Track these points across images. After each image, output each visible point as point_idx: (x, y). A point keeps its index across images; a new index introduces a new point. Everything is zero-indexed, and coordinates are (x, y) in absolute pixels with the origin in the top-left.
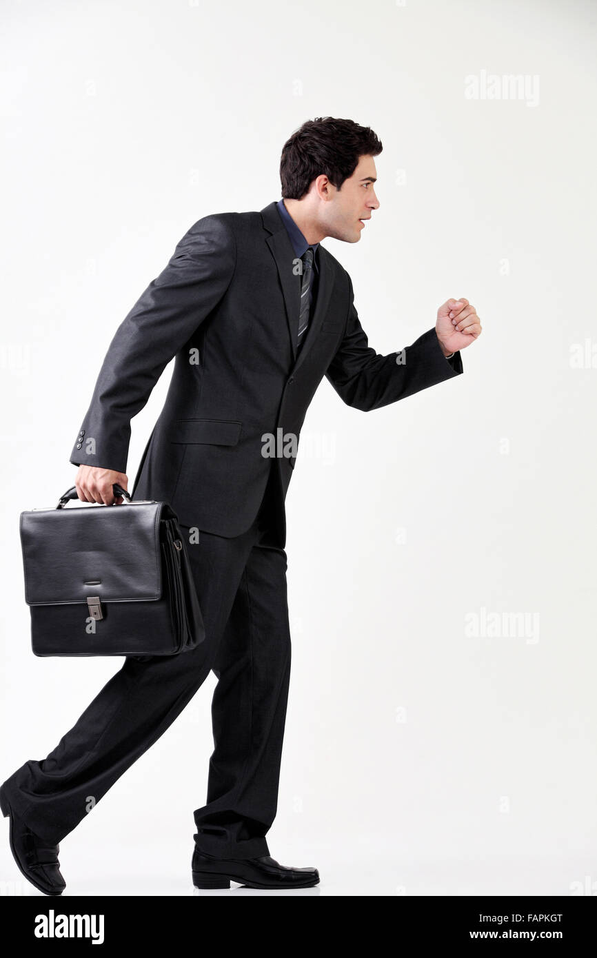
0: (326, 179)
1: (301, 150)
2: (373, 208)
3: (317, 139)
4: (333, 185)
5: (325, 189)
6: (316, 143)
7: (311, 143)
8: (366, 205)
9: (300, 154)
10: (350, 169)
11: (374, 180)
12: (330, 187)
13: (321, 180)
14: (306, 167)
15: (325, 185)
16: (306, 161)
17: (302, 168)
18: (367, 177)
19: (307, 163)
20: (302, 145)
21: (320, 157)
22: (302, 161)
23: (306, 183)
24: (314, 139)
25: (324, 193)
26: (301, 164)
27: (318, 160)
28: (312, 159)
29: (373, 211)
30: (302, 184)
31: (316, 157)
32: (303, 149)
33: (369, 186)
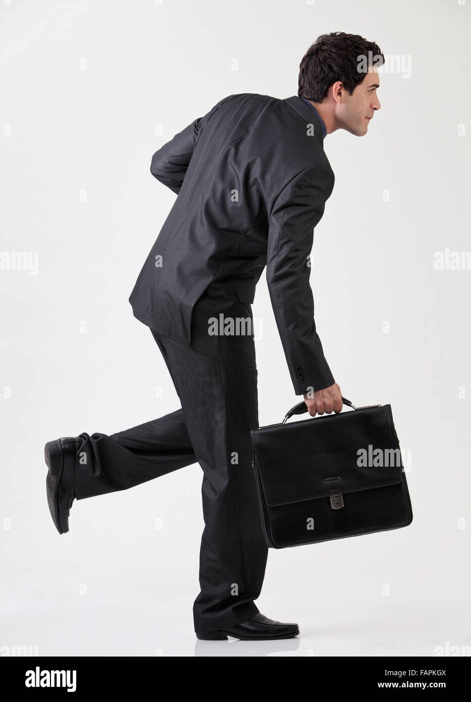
0: (341, 85)
1: (321, 59)
2: (376, 109)
3: (334, 51)
4: (347, 90)
5: (340, 94)
6: (333, 55)
7: (329, 54)
8: (371, 106)
9: (320, 63)
10: (361, 77)
11: (377, 86)
12: (343, 92)
13: (337, 86)
14: (326, 75)
15: (339, 89)
16: (326, 68)
17: (322, 75)
18: (373, 84)
19: (326, 71)
20: (321, 56)
21: (337, 66)
22: (322, 68)
23: (325, 88)
24: (331, 51)
25: (339, 97)
26: (321, 72)
27: (335, 68)
28: (330, 67)
29: (375, 111)
30: (322, 88)
31: (334, 67)
32: (323, 60)
33: (373, 91)
